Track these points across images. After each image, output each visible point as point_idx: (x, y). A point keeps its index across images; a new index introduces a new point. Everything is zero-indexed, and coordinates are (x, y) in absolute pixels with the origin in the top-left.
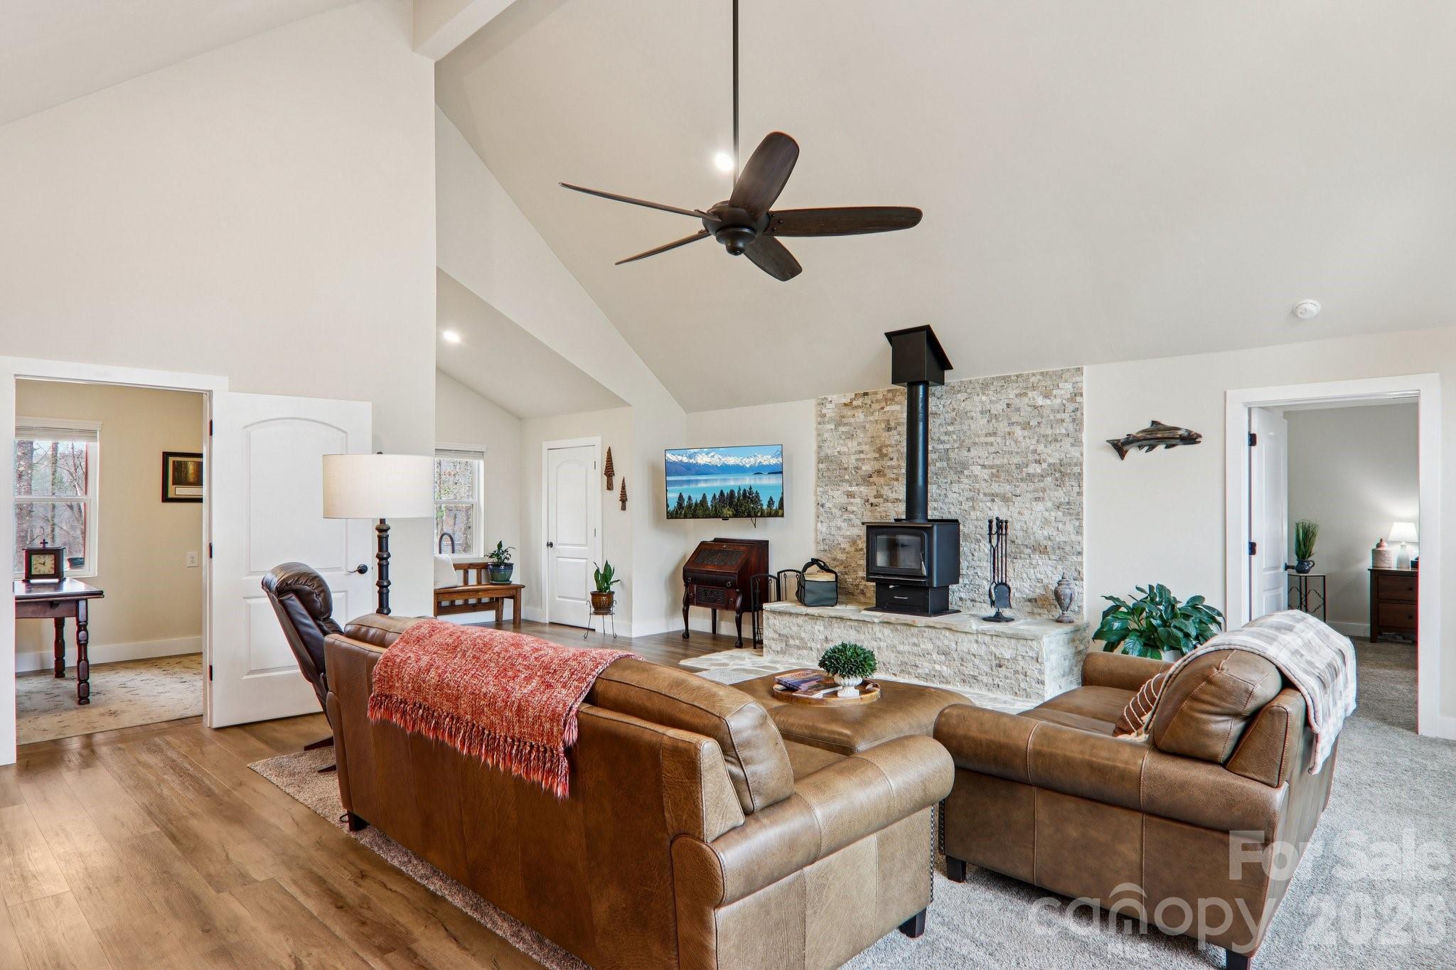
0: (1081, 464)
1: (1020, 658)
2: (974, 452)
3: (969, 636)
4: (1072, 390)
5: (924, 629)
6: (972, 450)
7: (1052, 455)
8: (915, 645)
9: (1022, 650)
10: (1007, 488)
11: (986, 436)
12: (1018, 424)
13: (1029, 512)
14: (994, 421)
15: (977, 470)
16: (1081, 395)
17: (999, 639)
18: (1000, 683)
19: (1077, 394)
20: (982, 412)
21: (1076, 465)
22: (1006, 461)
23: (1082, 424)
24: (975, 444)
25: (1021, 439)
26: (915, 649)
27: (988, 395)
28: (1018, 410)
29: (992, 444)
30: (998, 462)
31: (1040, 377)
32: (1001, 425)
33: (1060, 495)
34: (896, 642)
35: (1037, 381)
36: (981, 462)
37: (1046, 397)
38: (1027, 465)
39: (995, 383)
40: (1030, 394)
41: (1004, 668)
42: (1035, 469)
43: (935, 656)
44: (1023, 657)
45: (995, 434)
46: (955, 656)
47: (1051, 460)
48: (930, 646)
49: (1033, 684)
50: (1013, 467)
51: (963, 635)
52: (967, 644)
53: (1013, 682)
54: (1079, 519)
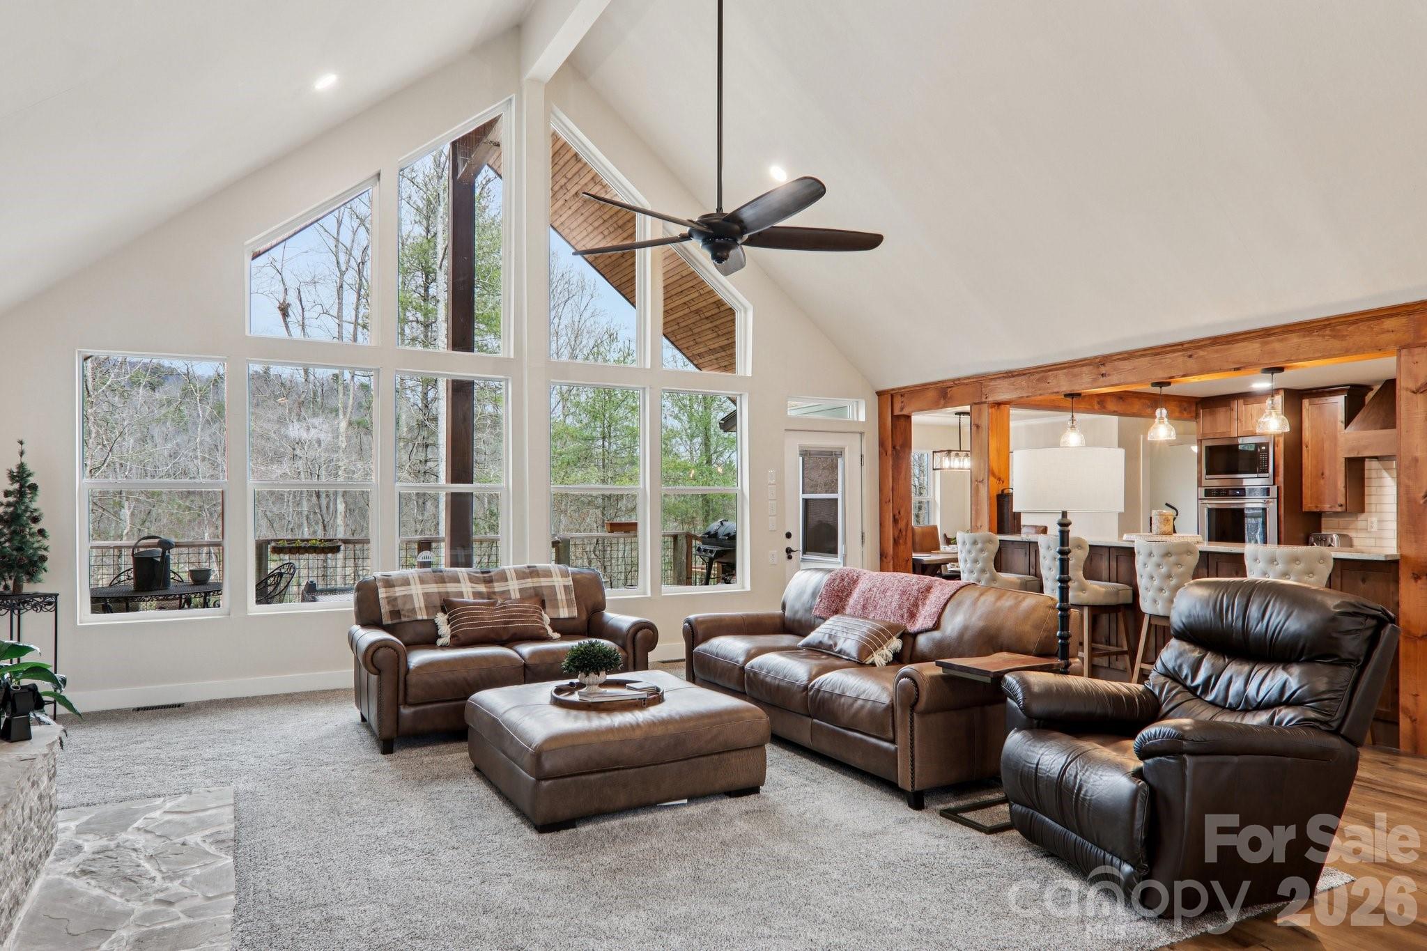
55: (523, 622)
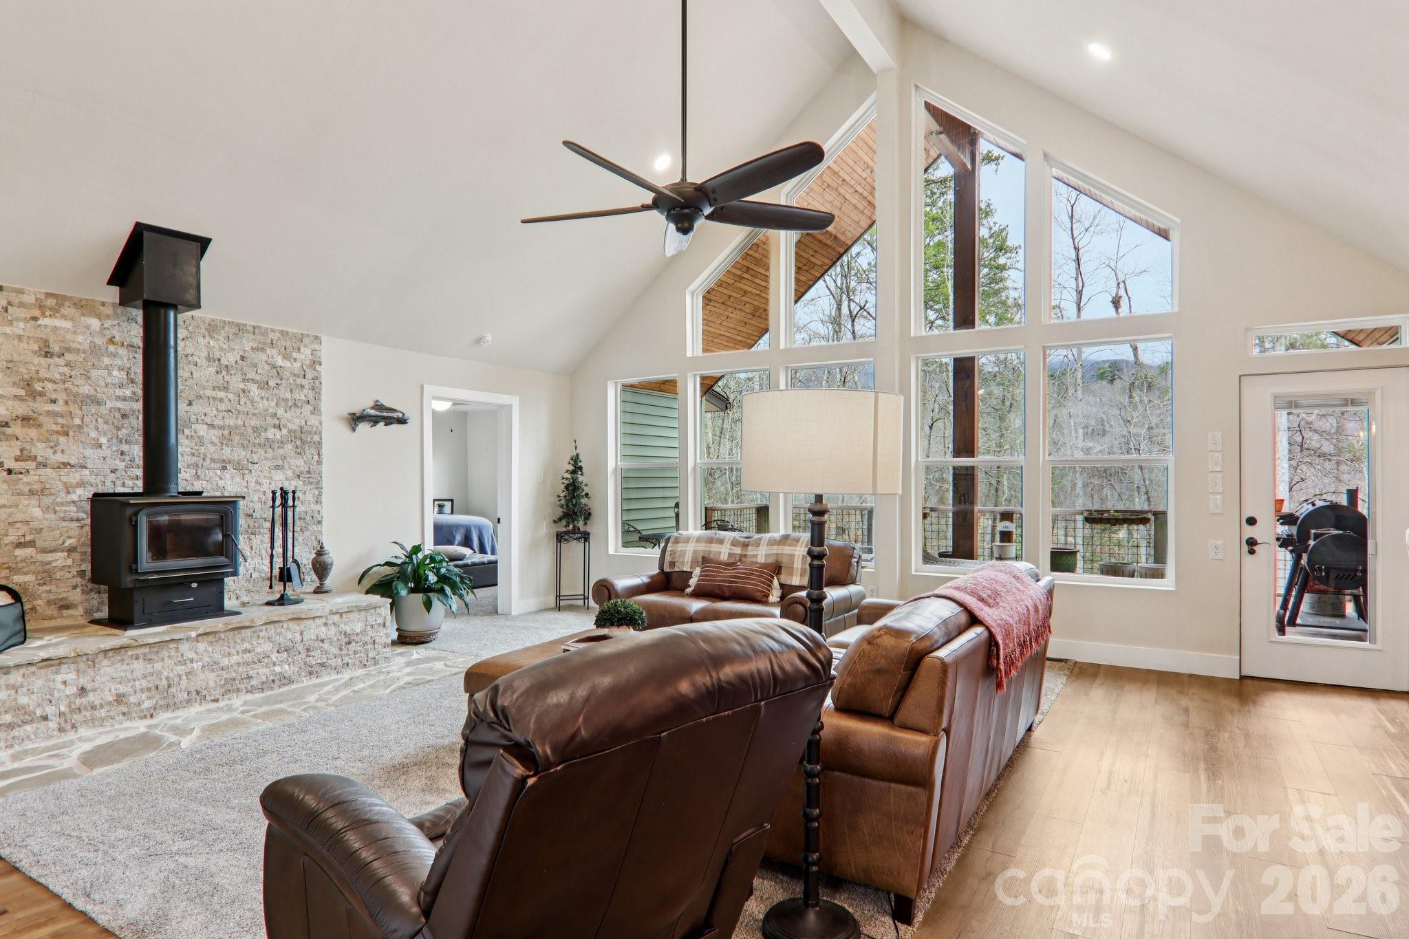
0: (320, 433)
1: (369, 628)
2: (196, 408)
3: (317, 620)
4: (311, 357)
5: (261, 627)
6: (194, 403)
7: (293, 420)
8: (247, 651)
9: (371, 619)
10: (240, 454)
11: (214, 390)
12: (253, 381)
13: (268, 482)
14: (224, 373)
15: (202, 430)
16: (320, 364)
17: (349, 615)
18: (350, 661)
19: (315, 363)
20: (209, 359)
21: (316, 433)
22: (240, 422)
23: (319, 393)
24: (199, 397)
25: (257, 399)
26: (248, 657)
27: (218, 340)
28: (255, 365)
29: (221, 400)
30: (230, 422)
31: (280, 335)
32: (234, 379)
33: (300, 463)
34: (217, 656)
35: (276, 338)
36: (208, 420)
37: (285, 358)
38: (266, 430)
39: (226, 328)
40: (268, 351)
41: (353, 644)
42: (271, 433)
43: (274, 656)
44: (372, 627)
45: (226, 389)
46: (300, 649)
47: (291, 426)
48: (267, 647)
49: (380, 650)
50: (250, 430)
51: (311, 622)
52: (313, 630)
53: (362, 655)
54: (319, 488)
55: (744, 583)
